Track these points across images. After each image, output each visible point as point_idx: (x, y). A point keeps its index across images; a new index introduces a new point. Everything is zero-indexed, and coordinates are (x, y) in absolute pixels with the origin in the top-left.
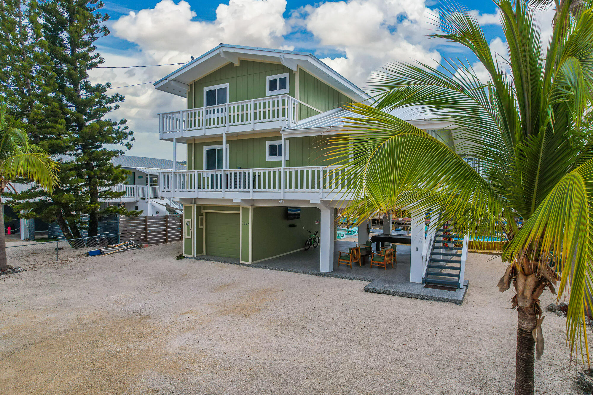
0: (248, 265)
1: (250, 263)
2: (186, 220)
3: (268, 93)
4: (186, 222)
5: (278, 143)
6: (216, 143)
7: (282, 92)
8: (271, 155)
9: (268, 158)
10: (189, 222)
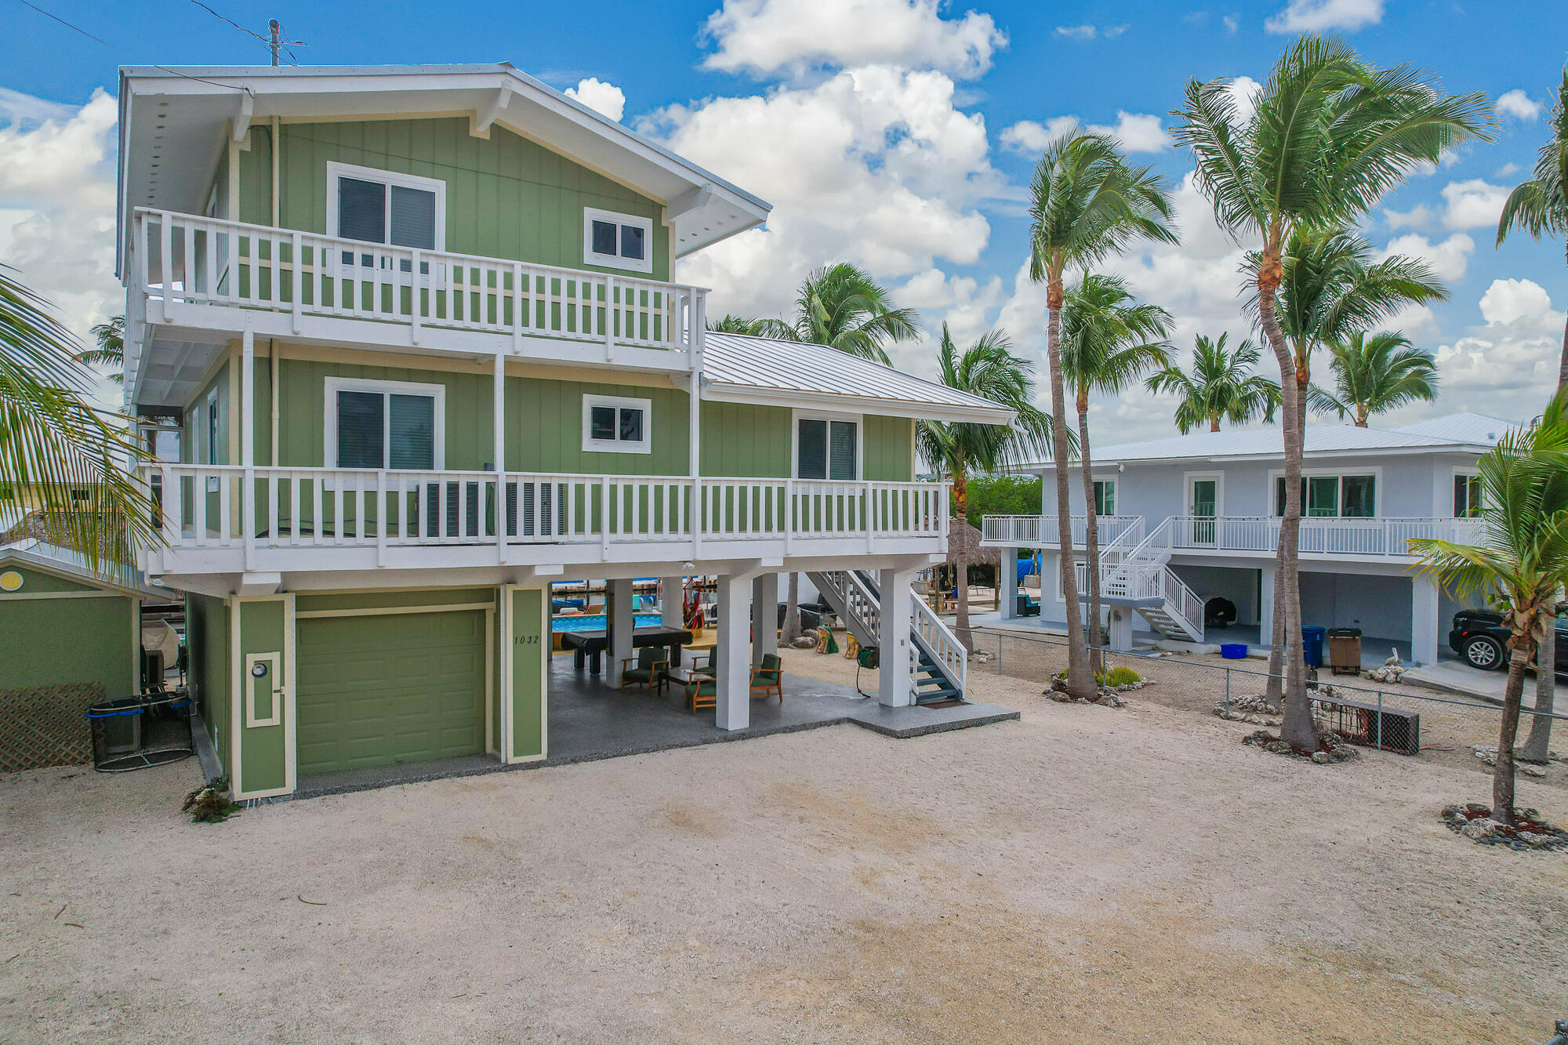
0: (536, 765)
1: (543, 754)
2: (247, 656)
3: (588, 257)
5: (618, 403)
6: (386, 373)
7: (630, 264)
8: (597, 434)
9: (589, 445)
10: (265, 665)
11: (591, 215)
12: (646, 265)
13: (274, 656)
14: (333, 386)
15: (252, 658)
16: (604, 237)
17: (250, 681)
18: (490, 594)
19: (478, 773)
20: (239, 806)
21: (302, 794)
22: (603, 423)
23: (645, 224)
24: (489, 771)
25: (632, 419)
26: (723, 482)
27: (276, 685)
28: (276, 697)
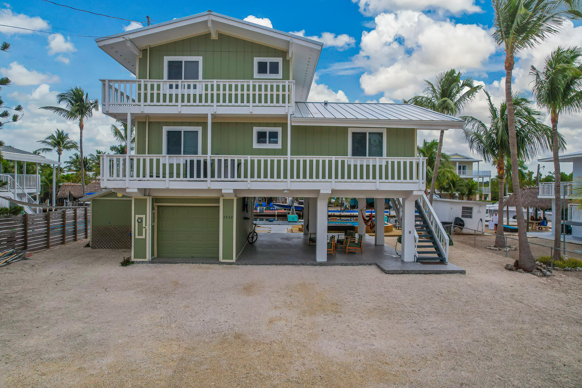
0: (232, 264)
1: (234, 260)
2: (136, 215)
3: (256, 75)
4: (137, 219)
5: (268, 130)
6: (182, 124)
7: (273, 76)
8: (259, 141)
9: (256, 145)
10: (141, 219)
11: (257, 60)
12: (280, 75)
13: (144, 216)
14: (165, 129)
15: (137, 216)
16: (262, 68)
17: (137, 223)
18: (217, 200)
19: (210, 263)
20: (133, 263)
21: (152, 262)
22: (262, 137)
23: (280, 60)
24: (214, 263)
25: (274, 135)
26: (301, 158)
27: (144, 226)
28: (144, 229)
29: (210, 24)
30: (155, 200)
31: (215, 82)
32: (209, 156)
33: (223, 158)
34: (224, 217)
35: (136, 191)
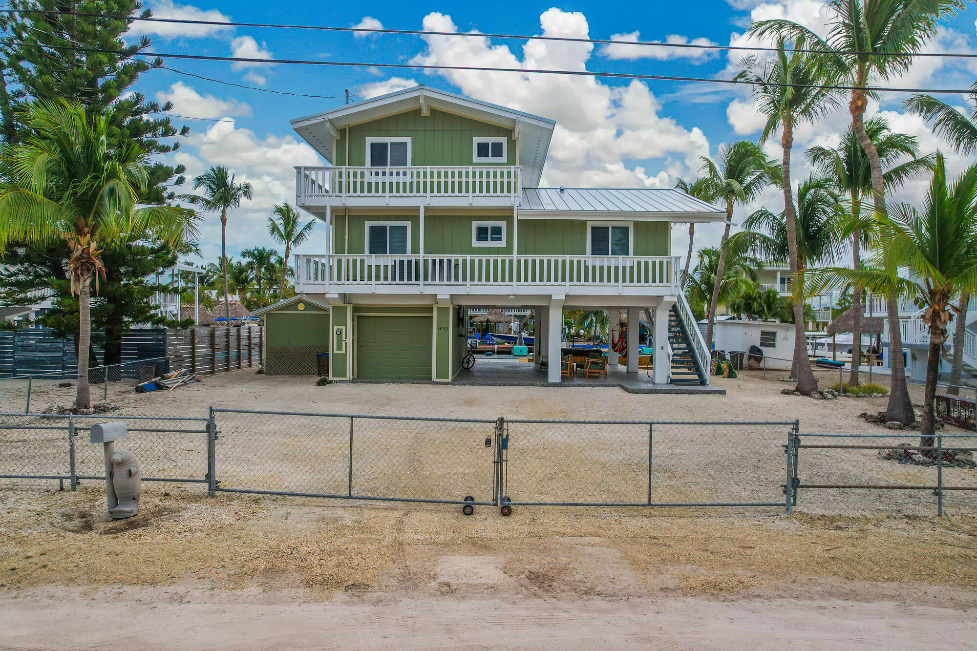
0: (447, 384)
1: (450, 379)
3: (476, 159)
4: (335, 330)
5: (489, 224)
6: (388, 218)
7: (496, 160)
8: (479, 239)
9: (475, 243)
10: (341, 330)
11: (476, 140)
12: (504, 159)
13: (343, 327)
14: (368, 224)
15: (336, 327)
16: (483, 150)
17: (335, 335)
18: (429, 309)
19: (421, 383)
20: (331, 382)
21: (353, 381)
22: (482, 233)
23: (503, 140)
24: (426, 383)
25: (497, 231)
26: (530, 258)
27: (344, 339)
28: (344, 343)
29: (422, 101)
30: (356, 309)
31: (428, 169)
32: (421, 256)
33: (438, 257)
34: (438, 328)
35: (337, 296)
